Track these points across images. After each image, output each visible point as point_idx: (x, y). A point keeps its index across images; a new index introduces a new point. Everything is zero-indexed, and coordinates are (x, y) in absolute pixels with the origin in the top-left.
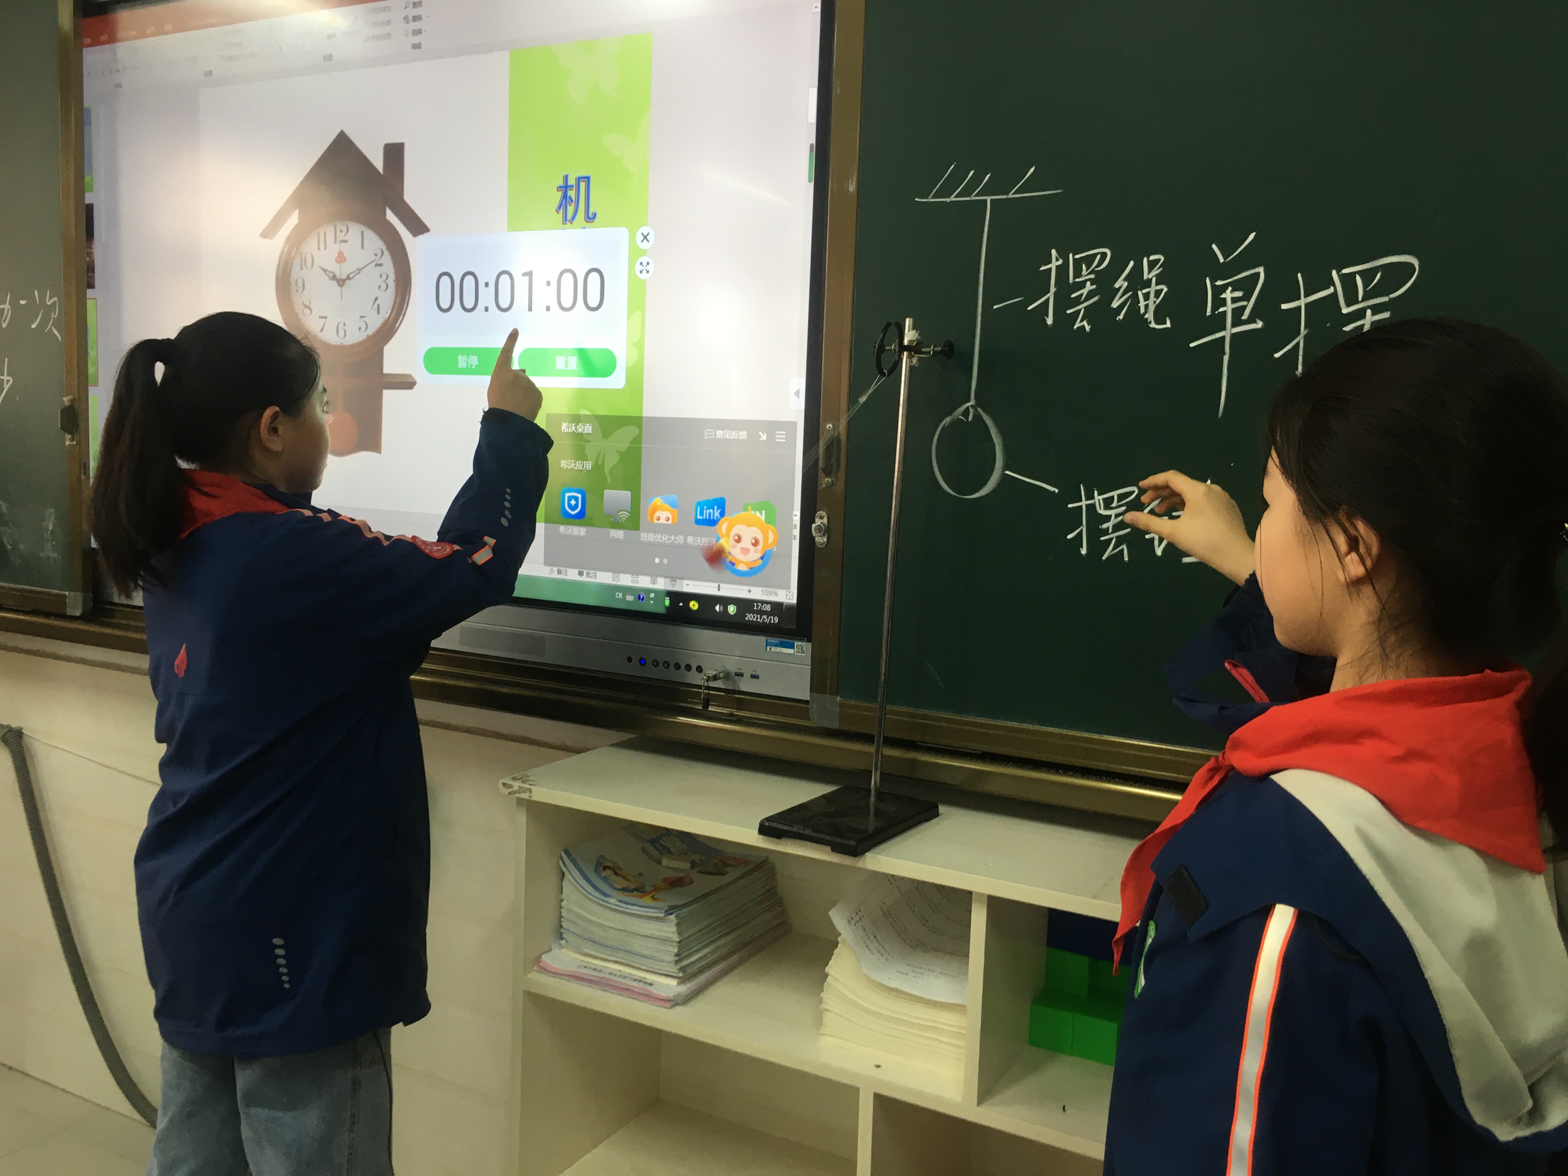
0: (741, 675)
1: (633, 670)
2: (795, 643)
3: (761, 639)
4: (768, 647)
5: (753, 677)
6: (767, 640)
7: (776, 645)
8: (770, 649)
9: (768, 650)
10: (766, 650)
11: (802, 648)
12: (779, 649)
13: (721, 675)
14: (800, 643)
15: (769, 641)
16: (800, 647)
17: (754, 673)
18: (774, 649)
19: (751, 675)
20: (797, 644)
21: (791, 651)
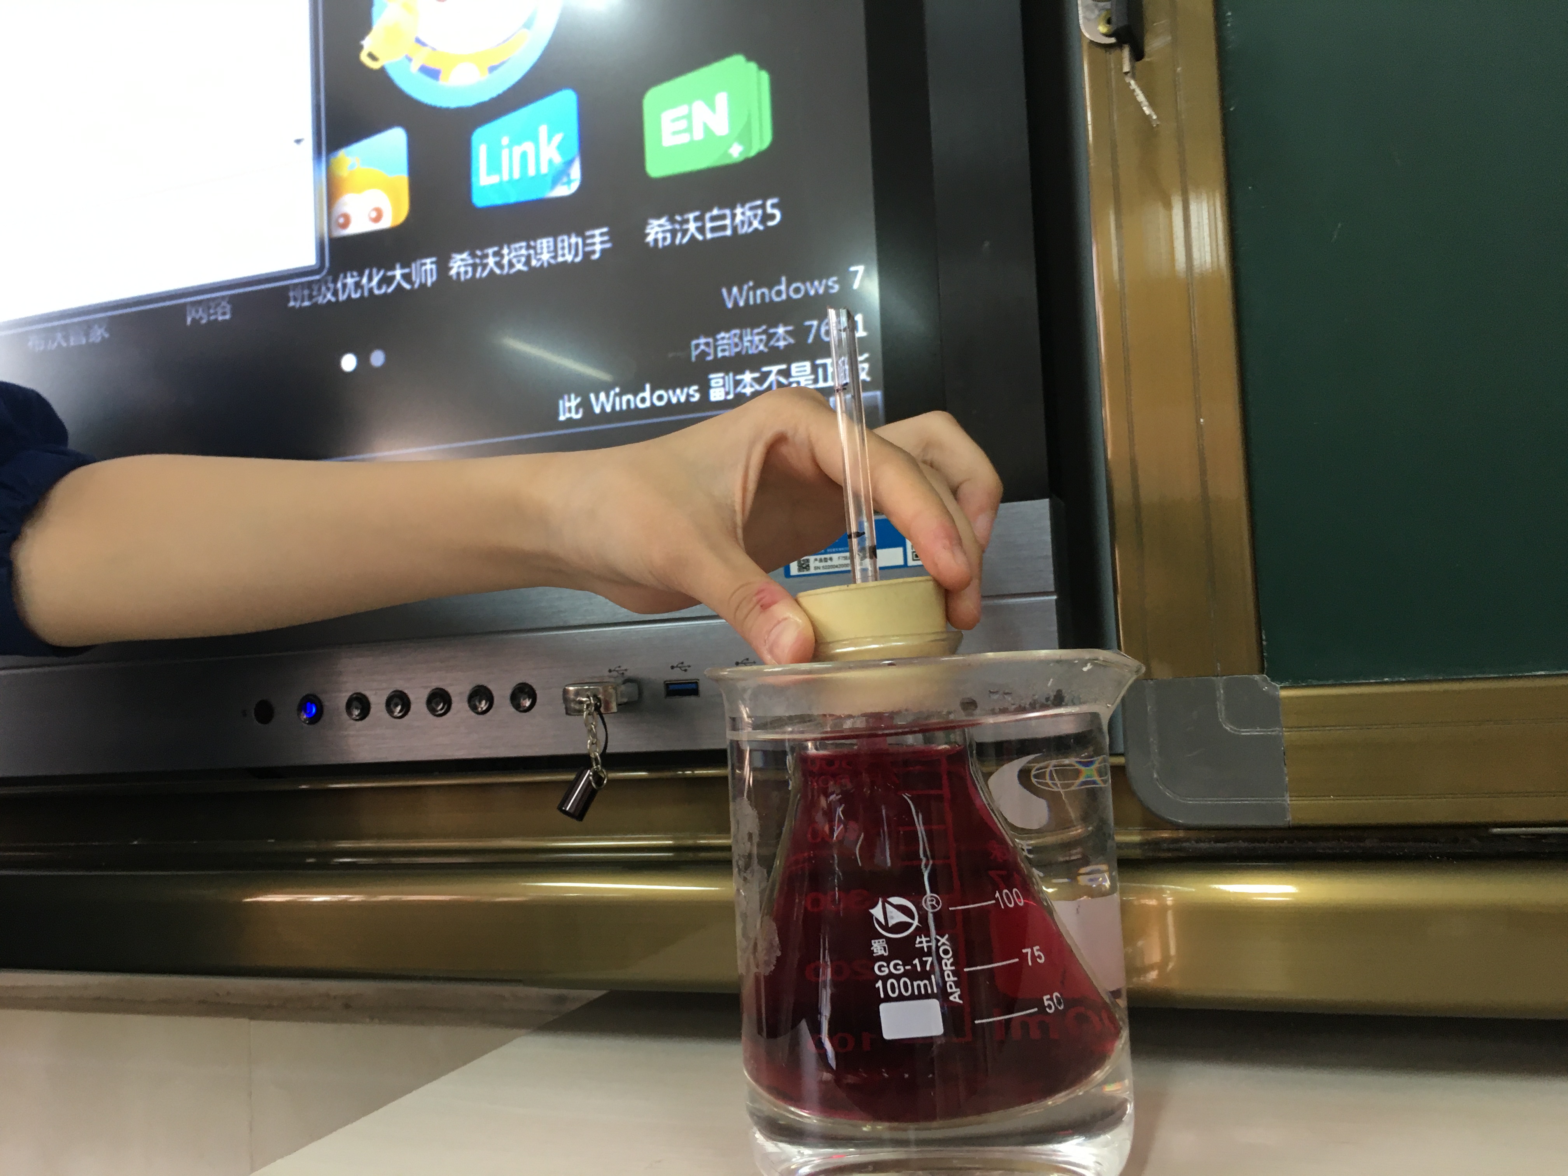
0: (691, 690)
8: (804, 566)
9: (794, 569)
12: (838, 559)
18: (815, 562)
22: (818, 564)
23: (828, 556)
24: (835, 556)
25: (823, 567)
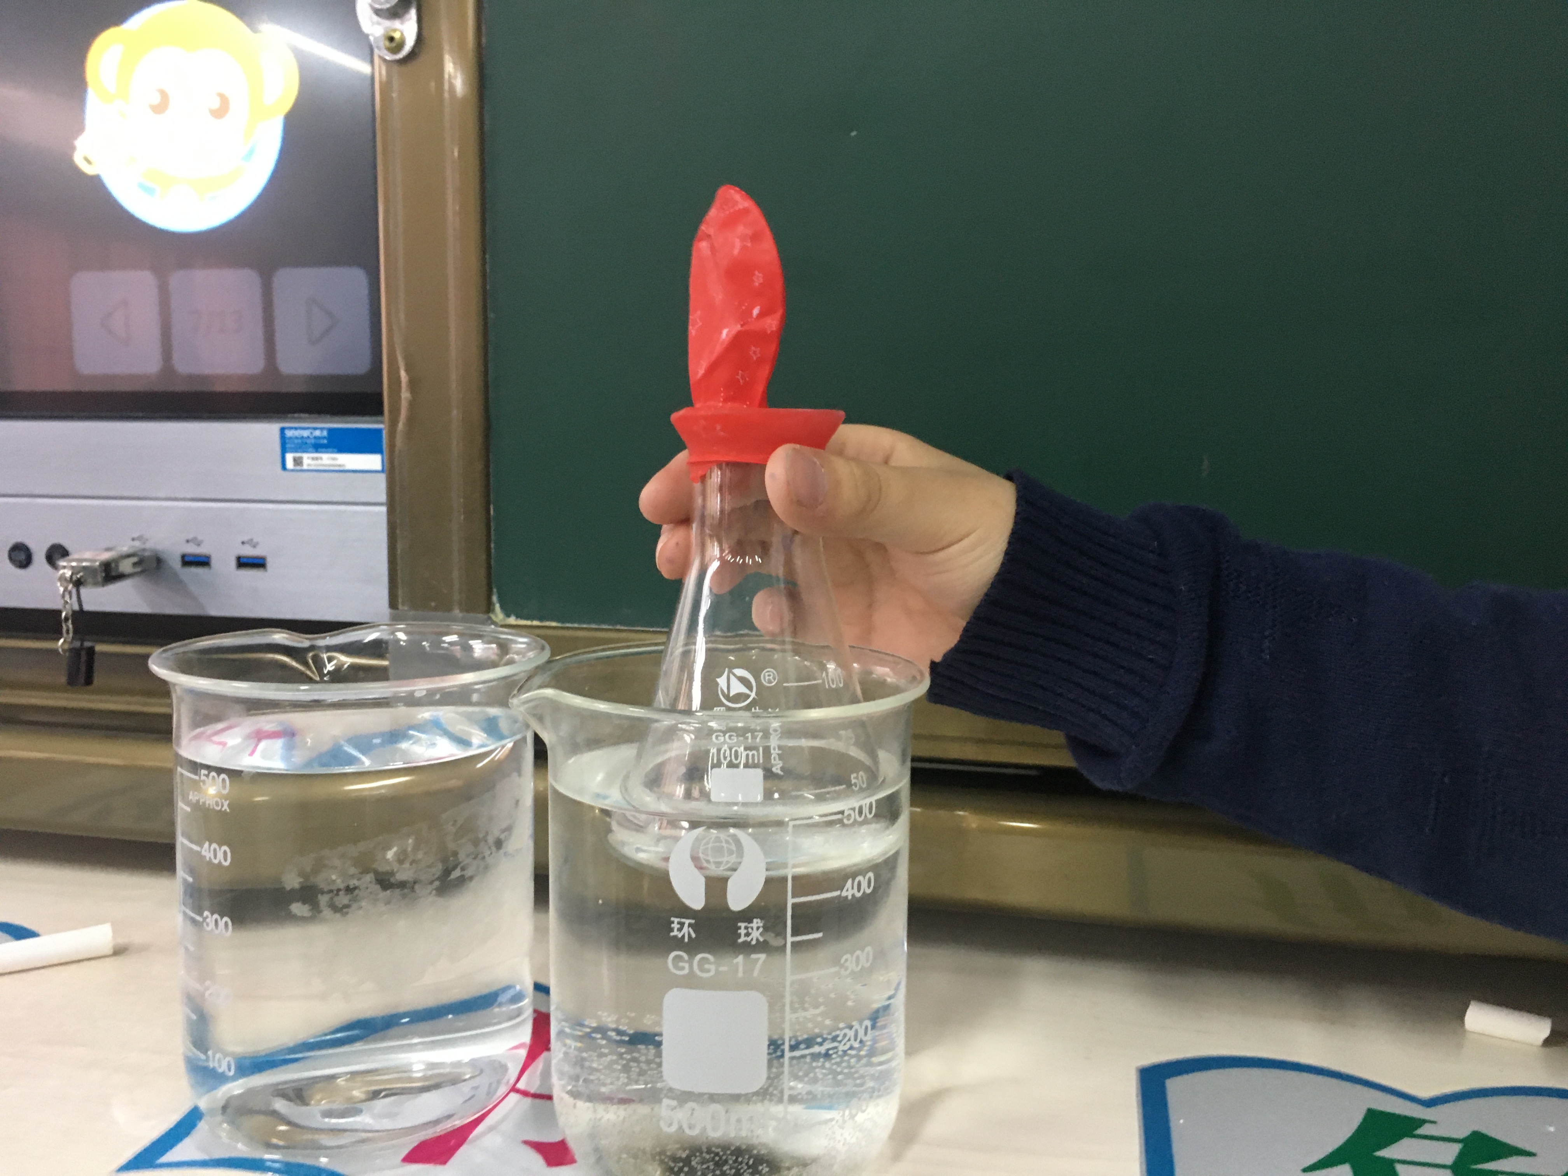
0: (203, 562)
3: (263, 434)
4: (289, 457)
5: (244, 563)
6: (283, 430)
7: (318, 447)
8: (298, 462)
9: (290, 464)
10: (284, 467)
12: (327, 459)
13: (126, 566)
15: (289, 433)
17: (248, 551)
18: (308, 459)
19: (239, 559)
25: (315, 465)
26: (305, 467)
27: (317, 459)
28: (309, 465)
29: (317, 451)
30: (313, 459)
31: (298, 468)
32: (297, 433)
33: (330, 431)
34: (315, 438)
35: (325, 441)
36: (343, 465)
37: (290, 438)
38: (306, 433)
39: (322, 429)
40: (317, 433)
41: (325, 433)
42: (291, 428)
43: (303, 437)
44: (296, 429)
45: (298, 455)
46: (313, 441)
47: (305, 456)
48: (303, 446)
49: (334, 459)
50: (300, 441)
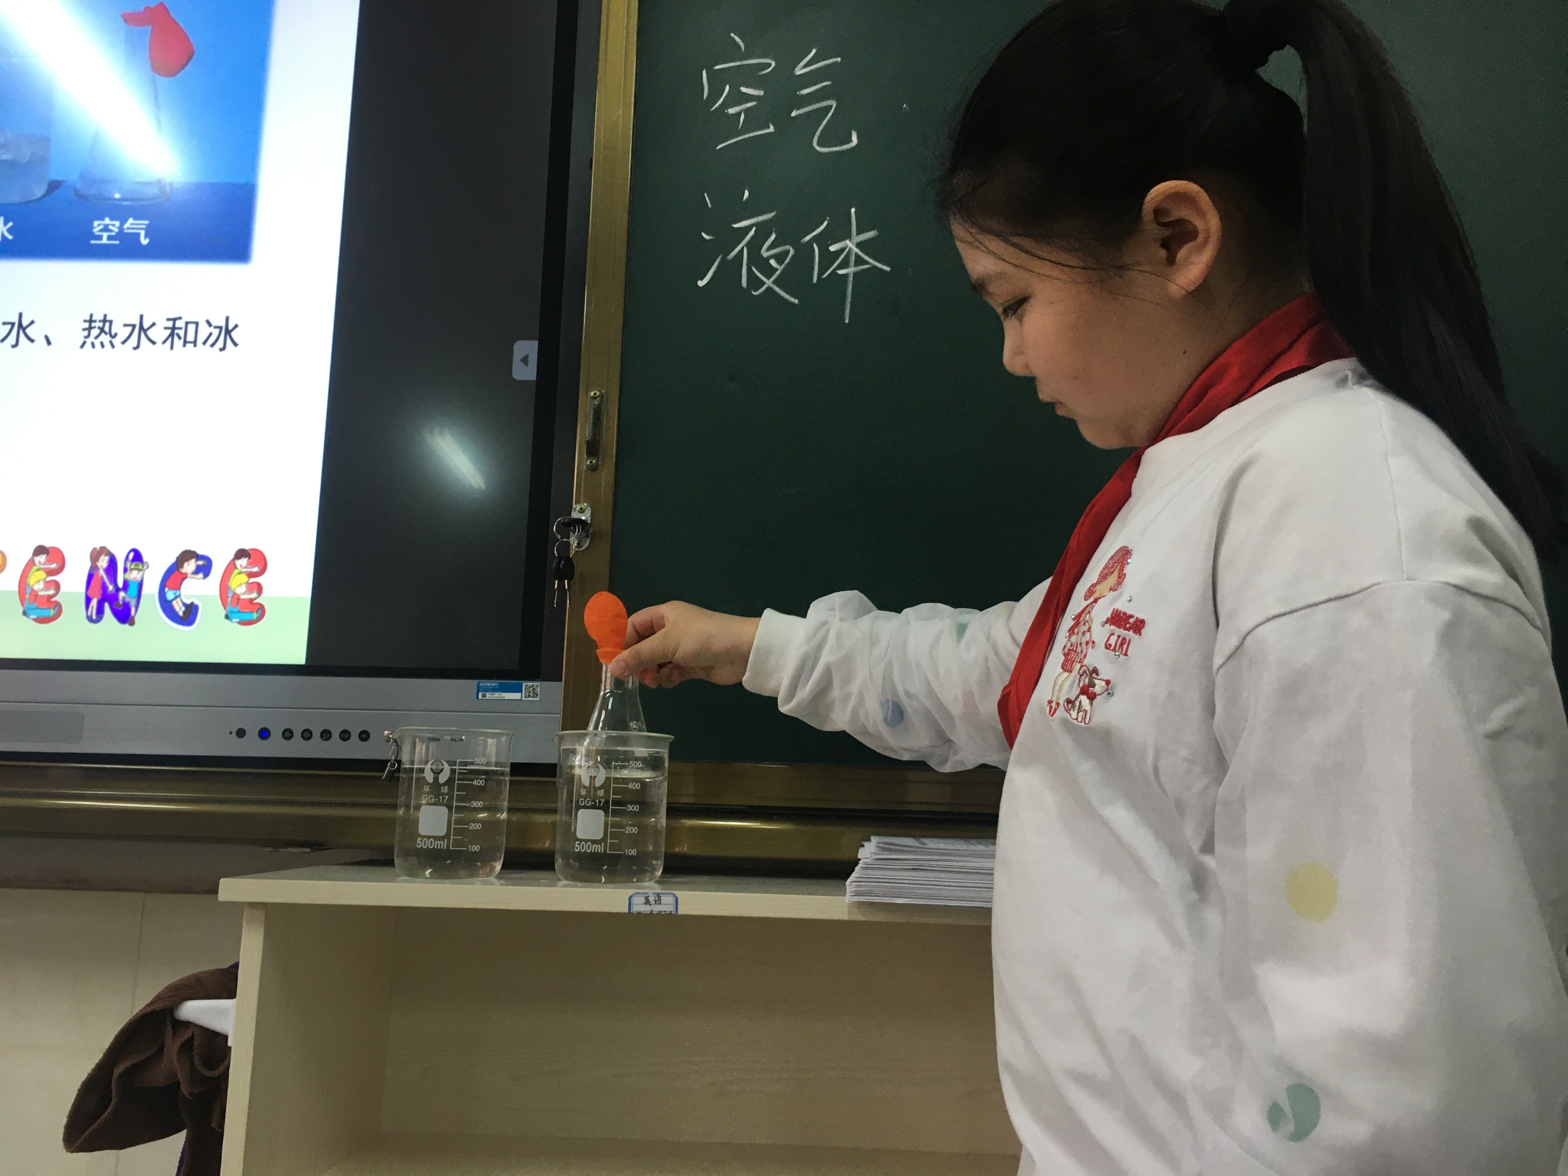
1: (252, 748)
2: (524, 684)
3: (470, 684)
4: (480, 695)
6: (478, 683)
7: (494, 690)
8: (484, 696)
9: (480, 697)
10: (477, 697)
11: (534, 689)
12: (497, 695)
14: (530, 684)
15: (481, 684)
16: (531, 689)
18: (488, 695)
20: (526, 685)
21: (516, 696)
22: (489, 695)
23: (494, 693)
24: (496, 694)
25: (492, 697)
26: (487, 698)
27: (493, 694)
28: (488, 697)
29: (493, 692)
30: (491, 694)
31: (484, 698)
32: (485, 684)
33: (499, 683)
34: (493, 686)
35: (497, 688)
36: (504, 697)
37: (482, 686)
38: (489, 684)
39: (496, 683)
40: (494, 684)
41: (497, 684)
42: (482, 682)
43: (487, 686)
44: (485, 683)
45: (484, 693)
46: (492, 687)
47: (487, 693)
48: (487, 690)
49: (501, 695)
50: (486, 688)
